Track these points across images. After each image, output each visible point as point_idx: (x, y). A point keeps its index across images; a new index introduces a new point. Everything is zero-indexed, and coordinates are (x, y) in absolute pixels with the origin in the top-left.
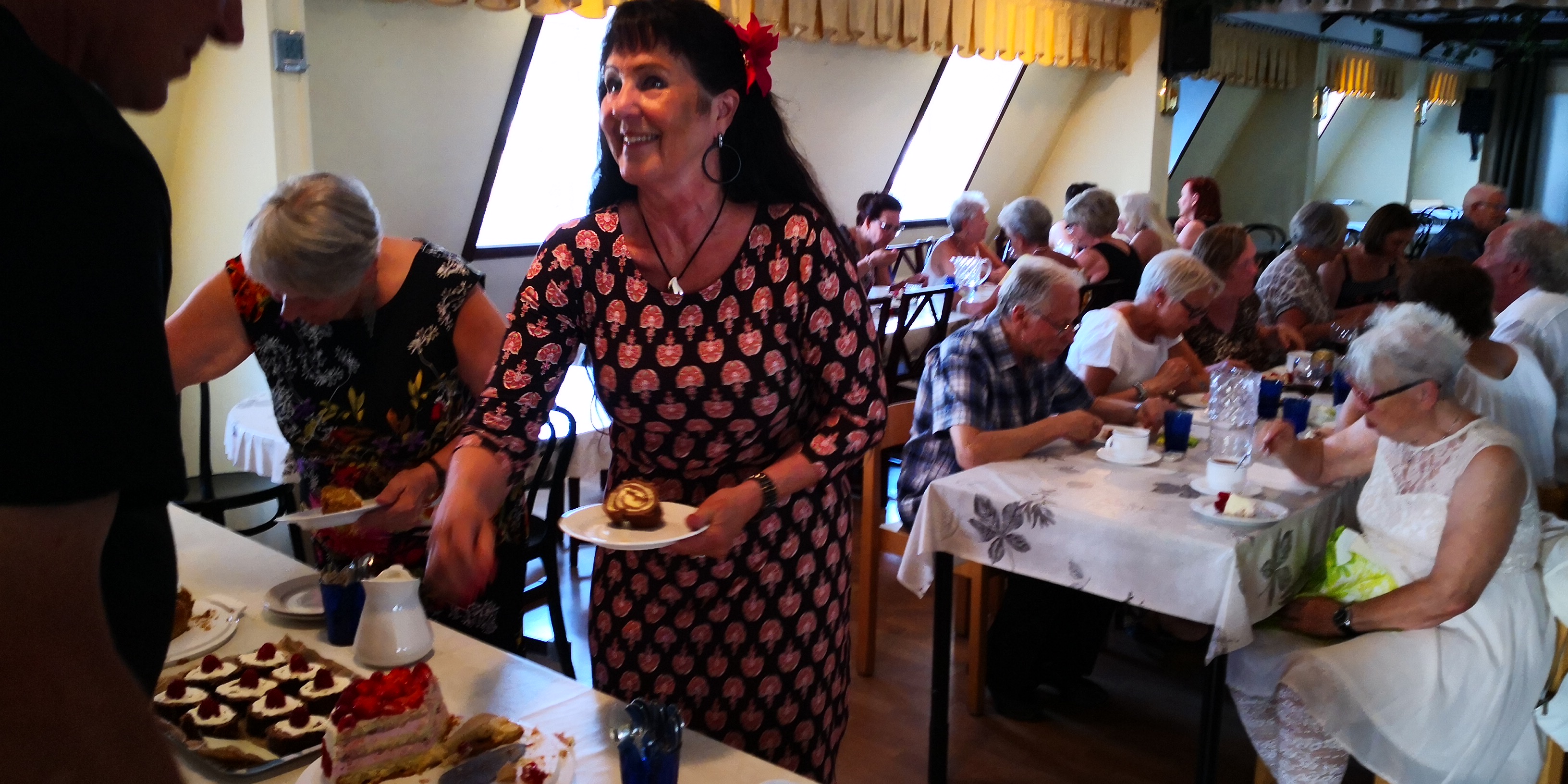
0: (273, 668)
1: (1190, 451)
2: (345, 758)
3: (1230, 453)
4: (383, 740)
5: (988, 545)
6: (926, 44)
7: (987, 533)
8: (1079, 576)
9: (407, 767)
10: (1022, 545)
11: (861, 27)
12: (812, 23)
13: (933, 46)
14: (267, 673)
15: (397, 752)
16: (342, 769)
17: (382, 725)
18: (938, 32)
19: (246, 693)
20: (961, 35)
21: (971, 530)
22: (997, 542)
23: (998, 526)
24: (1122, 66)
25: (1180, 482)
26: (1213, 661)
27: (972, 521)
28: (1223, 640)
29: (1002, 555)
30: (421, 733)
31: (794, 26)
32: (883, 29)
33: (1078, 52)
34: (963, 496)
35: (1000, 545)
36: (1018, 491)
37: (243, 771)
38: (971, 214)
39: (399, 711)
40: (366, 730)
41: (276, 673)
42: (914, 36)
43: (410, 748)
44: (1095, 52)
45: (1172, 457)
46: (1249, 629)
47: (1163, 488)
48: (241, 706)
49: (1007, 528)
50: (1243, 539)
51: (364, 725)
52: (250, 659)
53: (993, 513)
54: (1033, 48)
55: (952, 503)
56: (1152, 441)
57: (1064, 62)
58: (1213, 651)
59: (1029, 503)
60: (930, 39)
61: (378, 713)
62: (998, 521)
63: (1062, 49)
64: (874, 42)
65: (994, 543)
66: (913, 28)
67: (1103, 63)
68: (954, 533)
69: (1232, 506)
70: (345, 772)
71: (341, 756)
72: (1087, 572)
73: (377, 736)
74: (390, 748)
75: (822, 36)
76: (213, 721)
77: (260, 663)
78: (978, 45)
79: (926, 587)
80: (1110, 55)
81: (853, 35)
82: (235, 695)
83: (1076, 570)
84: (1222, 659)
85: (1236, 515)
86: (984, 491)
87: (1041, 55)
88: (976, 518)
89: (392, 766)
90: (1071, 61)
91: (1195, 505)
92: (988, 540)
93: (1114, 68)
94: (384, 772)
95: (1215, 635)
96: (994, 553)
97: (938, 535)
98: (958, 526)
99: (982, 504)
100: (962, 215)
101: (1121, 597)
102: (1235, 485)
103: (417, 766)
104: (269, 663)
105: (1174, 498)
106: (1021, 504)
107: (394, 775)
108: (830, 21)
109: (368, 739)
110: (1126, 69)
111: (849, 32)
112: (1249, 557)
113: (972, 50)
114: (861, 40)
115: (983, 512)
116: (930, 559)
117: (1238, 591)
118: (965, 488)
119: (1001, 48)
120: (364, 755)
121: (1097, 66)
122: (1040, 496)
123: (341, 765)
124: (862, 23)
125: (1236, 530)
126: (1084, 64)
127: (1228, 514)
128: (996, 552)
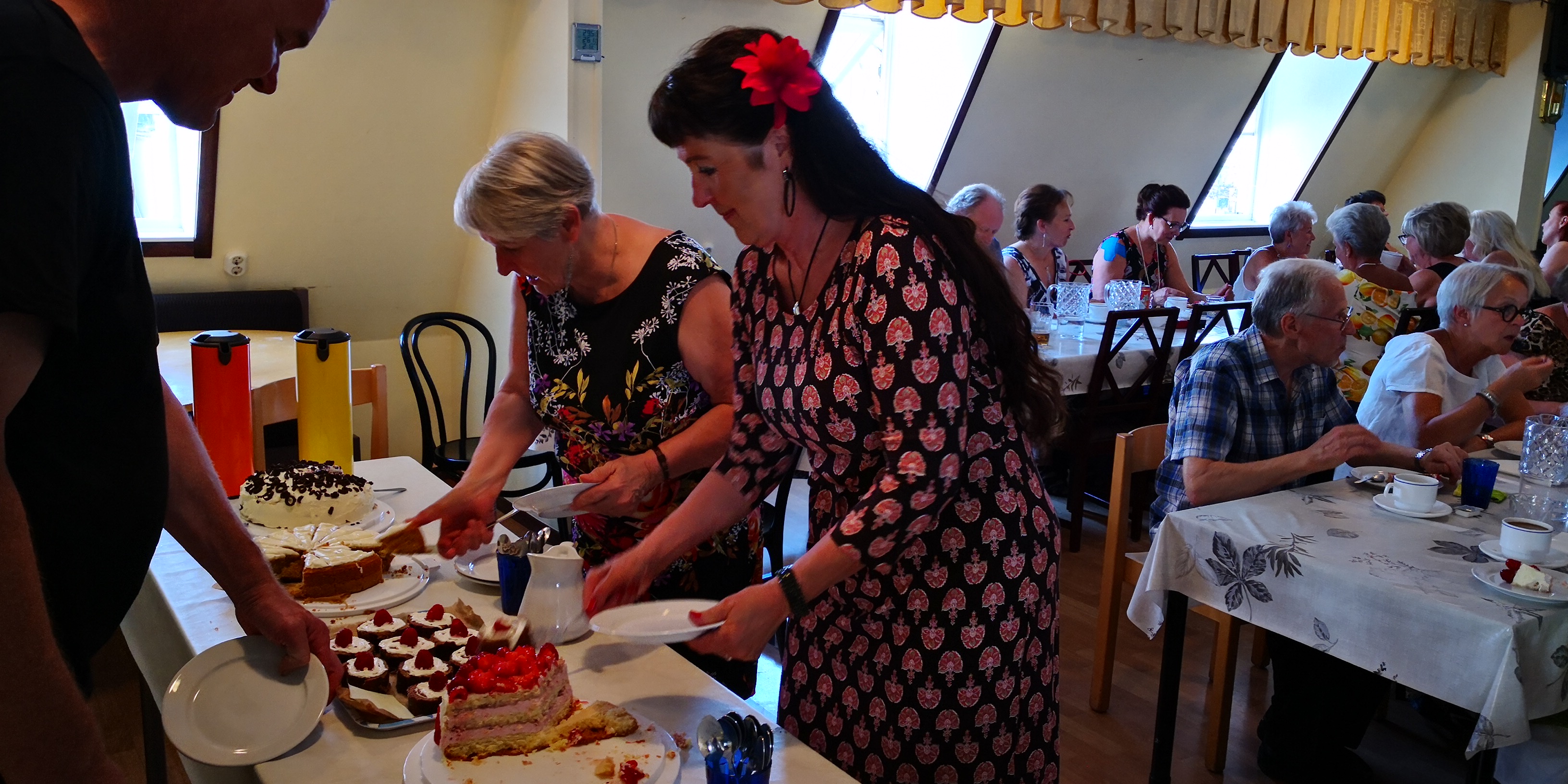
0: (437, 629)
1: (1493, 508)
2: (455, 729)
3: (1538, 516)
4: (494, 716)
5: (1225, 589)
6: (1255, 40)
7: (1225, 577)
8: (1326, 637)
9: (515, 746)
10: (1263, 595)
11: (1180, 22)
12: (1123, 20)
13: (1262, 42)
14: (428, 633)
15: (507, 730)
16: (451, 739)
17: (493, 700)
18: (1269, 27)
19: (403, 650)
20: (1297, 29)
21: (1209, 571)
22: (1236, 587)
23: (1237, 571)
24: (1496, 66)
25: (1467, 543)
26: (1477, 756)
27: (1209, 561)
28: (1489, 732)
29: (1240, 603)
30: (531, 714)
31: (1102, 20)
32: (1205, 23)
33: (1440, 49)
34: (1202, 531)
35: (1239, 591)
36: (1265, 535)
37: (375, 726)
38: (1296, 225)
39: (511, 689)
40: (477, 703)
41: (438, 635)
42: (1240, 30)
43: (520, 727)
44: (1461, 50)
45: (1464, 513)
46: (1526, 724)
47: (1444, 547)
48: (394, 662)
49: (1247, 573)
50: (1527, 618)
51: (474, 698)
52: (420, 618)
53: (1233, 555)
54: (1386, 44)
55: (1189, 539)
56: (1443, 492)
57: (1423, 61)
58: (1476, 743)
59: (1273, 549)
60: (1259, 35)
61: (490, 688)
62: (1238, 565)
63: (1421, 46)
64: (1194, 36)
65: (1231, 588)
66: (1240, 22)
67: (1470, 62)
68: (1188, 573)
69: (1524, 576)
70: (453, 742)
71: (450, 726)
72: (1333, 634)
73: (488, 711)
74: (500, 725)
75: (1134, 32)
76: (366, 673)
77: (427, 623)
78: (1317, 41)
79: (1157, 628)
80: (1480, 54)
81: (1169, 30)
82: (393, 651)
83: (1321, 630)
84: (1488, 756)
85: (1527, 588)
86: (1225, 530)
87: (1395, 53)
88: (1215, 558)
89: (501, 742)
90: (1431, 59)
91: (1479, 571)
92: (1225, 584)
93: (1486, 67)
94: (492, 748)
95: (1480, 725)
96: (1230, 600)
97: (1171, 572)
98: (1194, 565)
99: (1221, 543)
100: (1285, 226)
101: (1371, 667)
102: (1533, 553)
103: (524, 747)
104: (436, 624)
105: (1457, 561)
106: (1264, 548)
107: (501, 753)
108: (1143, 15)
109: (478, 713)
110: (1499, 70)
111: (1165, 27)
112: (1536, 639)
113: (1310, 49)
114: (1179, 35)
115: (1221, 552)
116: (1160, 596)
117: (1514, 680)
118: (1206, 525)
119: (1346, 43)
120: (474, 728)
121: (1464, 65)
122: (1290, 542)
123: (450, 735)
124: (1181, 16)
125: (1522, 605)
126: (1448, 63)
127: (1517, 586)
128: (1232, 600)
